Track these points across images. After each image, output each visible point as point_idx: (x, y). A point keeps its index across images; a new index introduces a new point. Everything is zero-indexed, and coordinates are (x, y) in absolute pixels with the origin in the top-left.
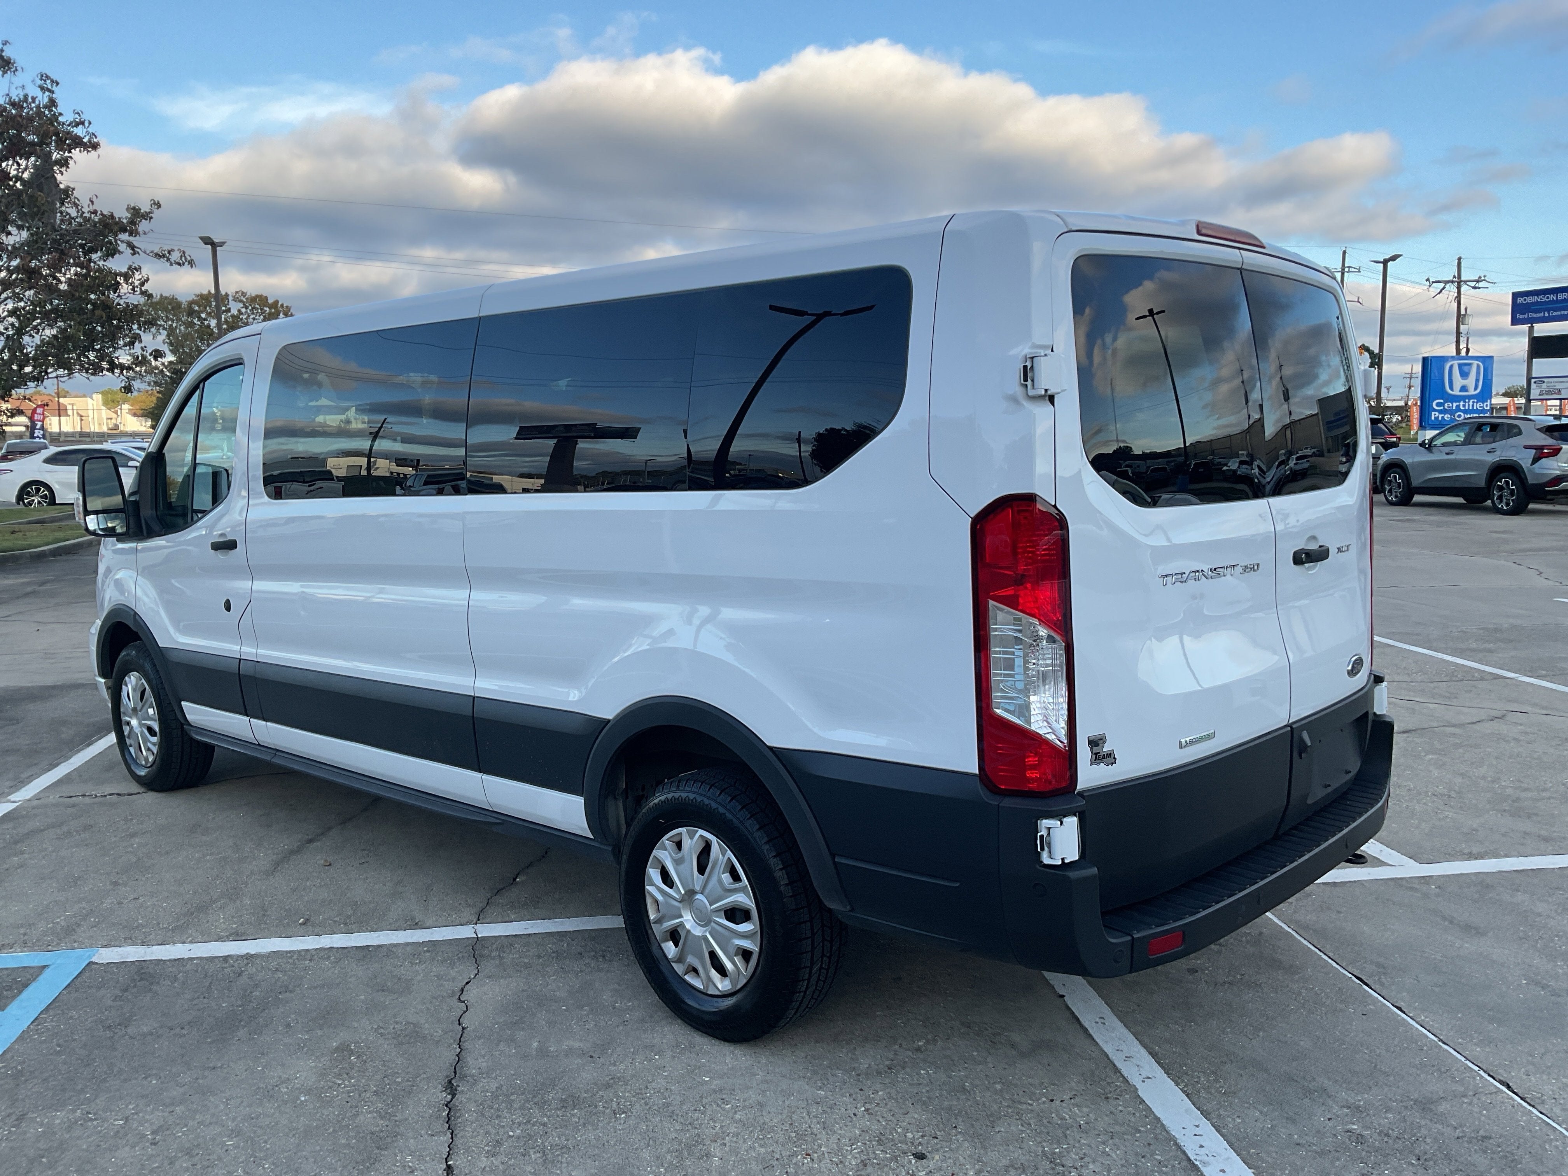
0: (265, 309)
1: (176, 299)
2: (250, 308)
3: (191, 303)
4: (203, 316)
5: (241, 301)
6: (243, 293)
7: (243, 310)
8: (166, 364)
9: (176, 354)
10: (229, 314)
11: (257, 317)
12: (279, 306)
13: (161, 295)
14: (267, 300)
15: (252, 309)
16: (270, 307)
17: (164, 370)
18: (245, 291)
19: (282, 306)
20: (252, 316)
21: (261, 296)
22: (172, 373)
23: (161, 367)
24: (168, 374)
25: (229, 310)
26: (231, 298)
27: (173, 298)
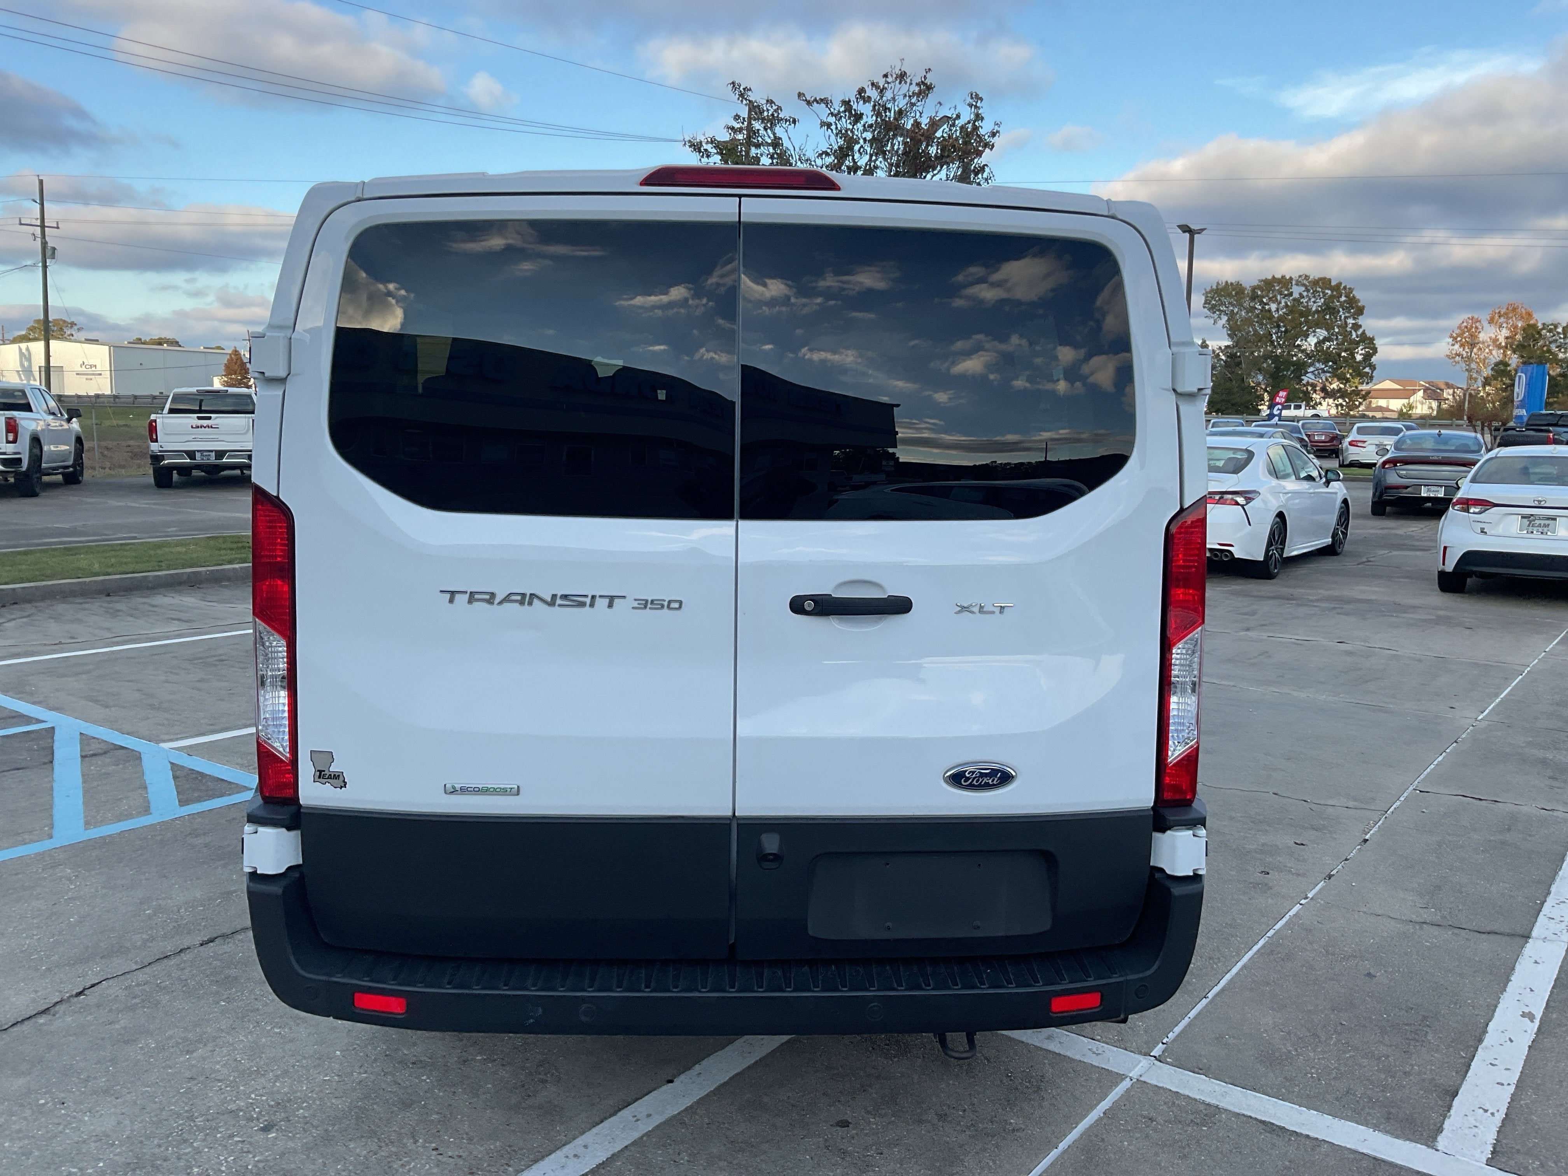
0: (1327, 291)
1: (1241, 285)
2: (1311, 291)
3: (1254, 289)
4: (1265, 300)
5: (1304, 285)
6: (1306, 276)
7: (1305, 294)
8: (1223, 348)
9: (1232, 338)
10: (1291, 298)
11: (1318, 300)
12: (1342, 287)
13: (1227, 282)
14: (1330, 282)
15: (1313, 293)
16: (1332, 289)
17: (1221, 354)
18: (1308, 274)
19: (1345, 288)
20: (1313, 300)
21: (1324, 279)
22: (1228, 357)
23: (1217, 352)
24: (1223, 357)
25: (1291, 294)
26: (1294, 282)
27: (1237, 284)
